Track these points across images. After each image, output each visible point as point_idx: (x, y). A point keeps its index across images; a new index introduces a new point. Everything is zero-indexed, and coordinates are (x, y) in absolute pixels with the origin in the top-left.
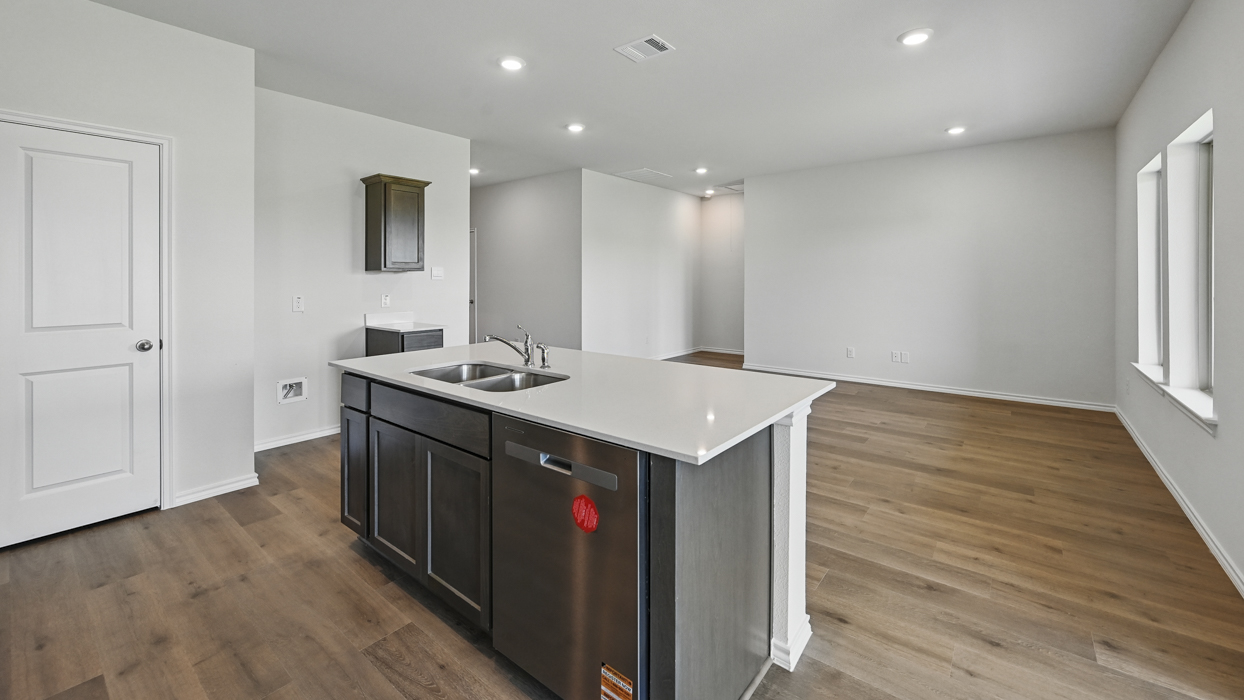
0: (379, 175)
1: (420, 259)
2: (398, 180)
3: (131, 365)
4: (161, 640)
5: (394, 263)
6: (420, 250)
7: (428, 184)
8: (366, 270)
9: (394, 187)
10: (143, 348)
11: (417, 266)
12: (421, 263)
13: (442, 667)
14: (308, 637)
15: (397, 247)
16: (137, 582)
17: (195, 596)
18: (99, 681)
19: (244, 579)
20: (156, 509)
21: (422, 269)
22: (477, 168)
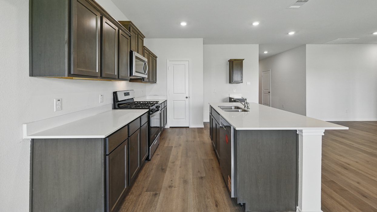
0: (231, 59)
1: (242, 80)
2: (235, 60)
3: (185, 100)
4: (180, 145)
5: (234, 81)
6: (242, 77)
7: (244, 60)
8: (229, 83)
9: (234, 62)
10: (187, 98)
11: (241, 82)
12: (242, 81)
13: (213, 168)
14: (197, 153)
15: (236, 77)
16: (182, 137)
17: (187, 141)
18: (172, 147)
19: (194, 141)
20: (189, 127)
21: (242, 82)
22: (267, 51)
